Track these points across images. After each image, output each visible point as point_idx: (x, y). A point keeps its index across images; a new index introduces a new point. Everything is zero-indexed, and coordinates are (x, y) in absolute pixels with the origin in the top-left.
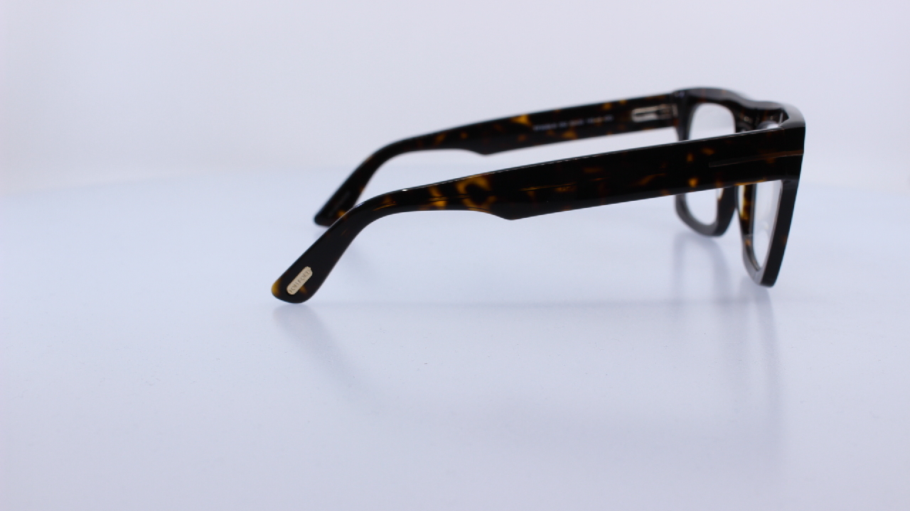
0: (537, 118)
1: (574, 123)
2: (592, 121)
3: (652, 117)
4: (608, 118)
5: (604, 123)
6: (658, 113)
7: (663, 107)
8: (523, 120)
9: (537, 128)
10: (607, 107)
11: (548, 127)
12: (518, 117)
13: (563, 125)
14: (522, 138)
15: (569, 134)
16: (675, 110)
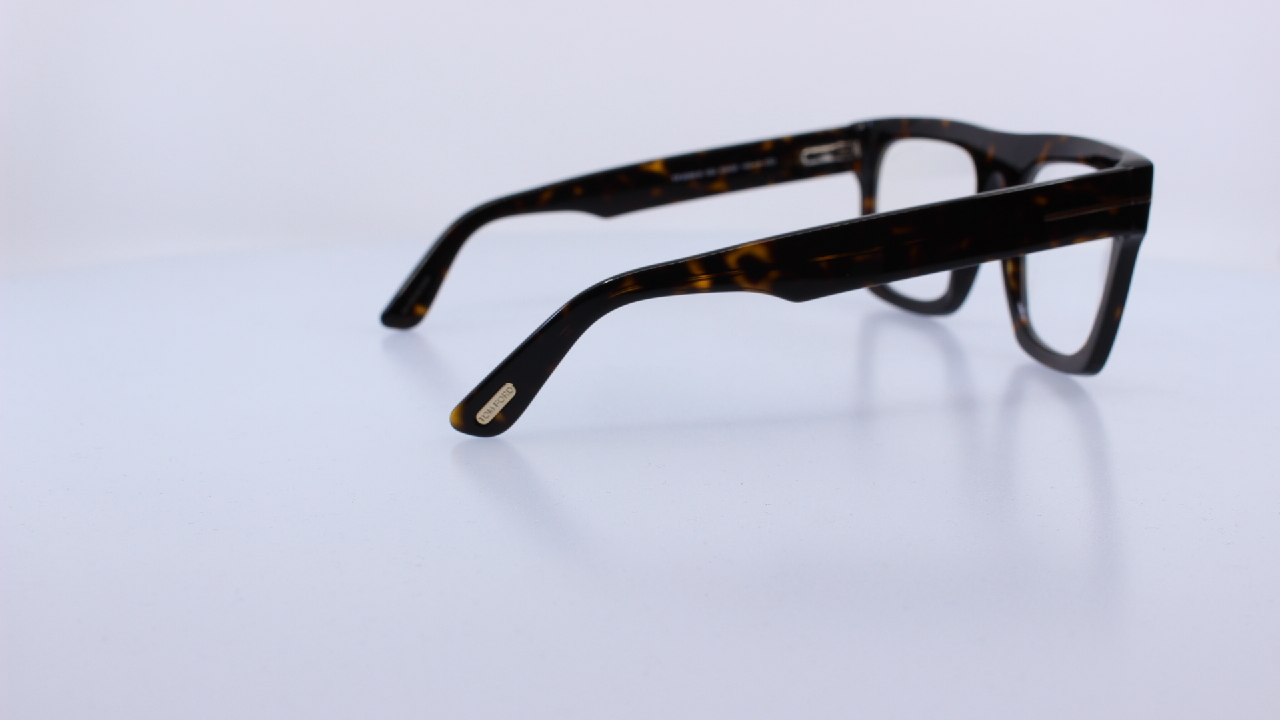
0: (677, 164)
1: (726, 170)
2: (750, 166)
3: (828, 159)
4: (770, 162)
5: (765, 170)
6: (835, 153)
7: (840, 145)
8: (657, 168)
9: (677, 178)
10: (768, 147)
11: (691, 176)
12: (650, 163)
13: (711, 172)
14: (656, 192)
15: (718, 185)
16: (857, 149)
